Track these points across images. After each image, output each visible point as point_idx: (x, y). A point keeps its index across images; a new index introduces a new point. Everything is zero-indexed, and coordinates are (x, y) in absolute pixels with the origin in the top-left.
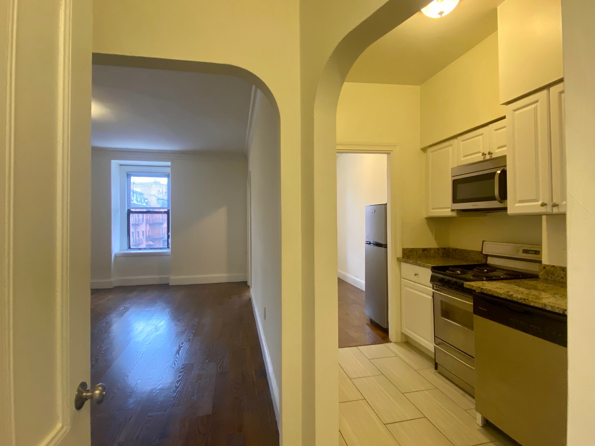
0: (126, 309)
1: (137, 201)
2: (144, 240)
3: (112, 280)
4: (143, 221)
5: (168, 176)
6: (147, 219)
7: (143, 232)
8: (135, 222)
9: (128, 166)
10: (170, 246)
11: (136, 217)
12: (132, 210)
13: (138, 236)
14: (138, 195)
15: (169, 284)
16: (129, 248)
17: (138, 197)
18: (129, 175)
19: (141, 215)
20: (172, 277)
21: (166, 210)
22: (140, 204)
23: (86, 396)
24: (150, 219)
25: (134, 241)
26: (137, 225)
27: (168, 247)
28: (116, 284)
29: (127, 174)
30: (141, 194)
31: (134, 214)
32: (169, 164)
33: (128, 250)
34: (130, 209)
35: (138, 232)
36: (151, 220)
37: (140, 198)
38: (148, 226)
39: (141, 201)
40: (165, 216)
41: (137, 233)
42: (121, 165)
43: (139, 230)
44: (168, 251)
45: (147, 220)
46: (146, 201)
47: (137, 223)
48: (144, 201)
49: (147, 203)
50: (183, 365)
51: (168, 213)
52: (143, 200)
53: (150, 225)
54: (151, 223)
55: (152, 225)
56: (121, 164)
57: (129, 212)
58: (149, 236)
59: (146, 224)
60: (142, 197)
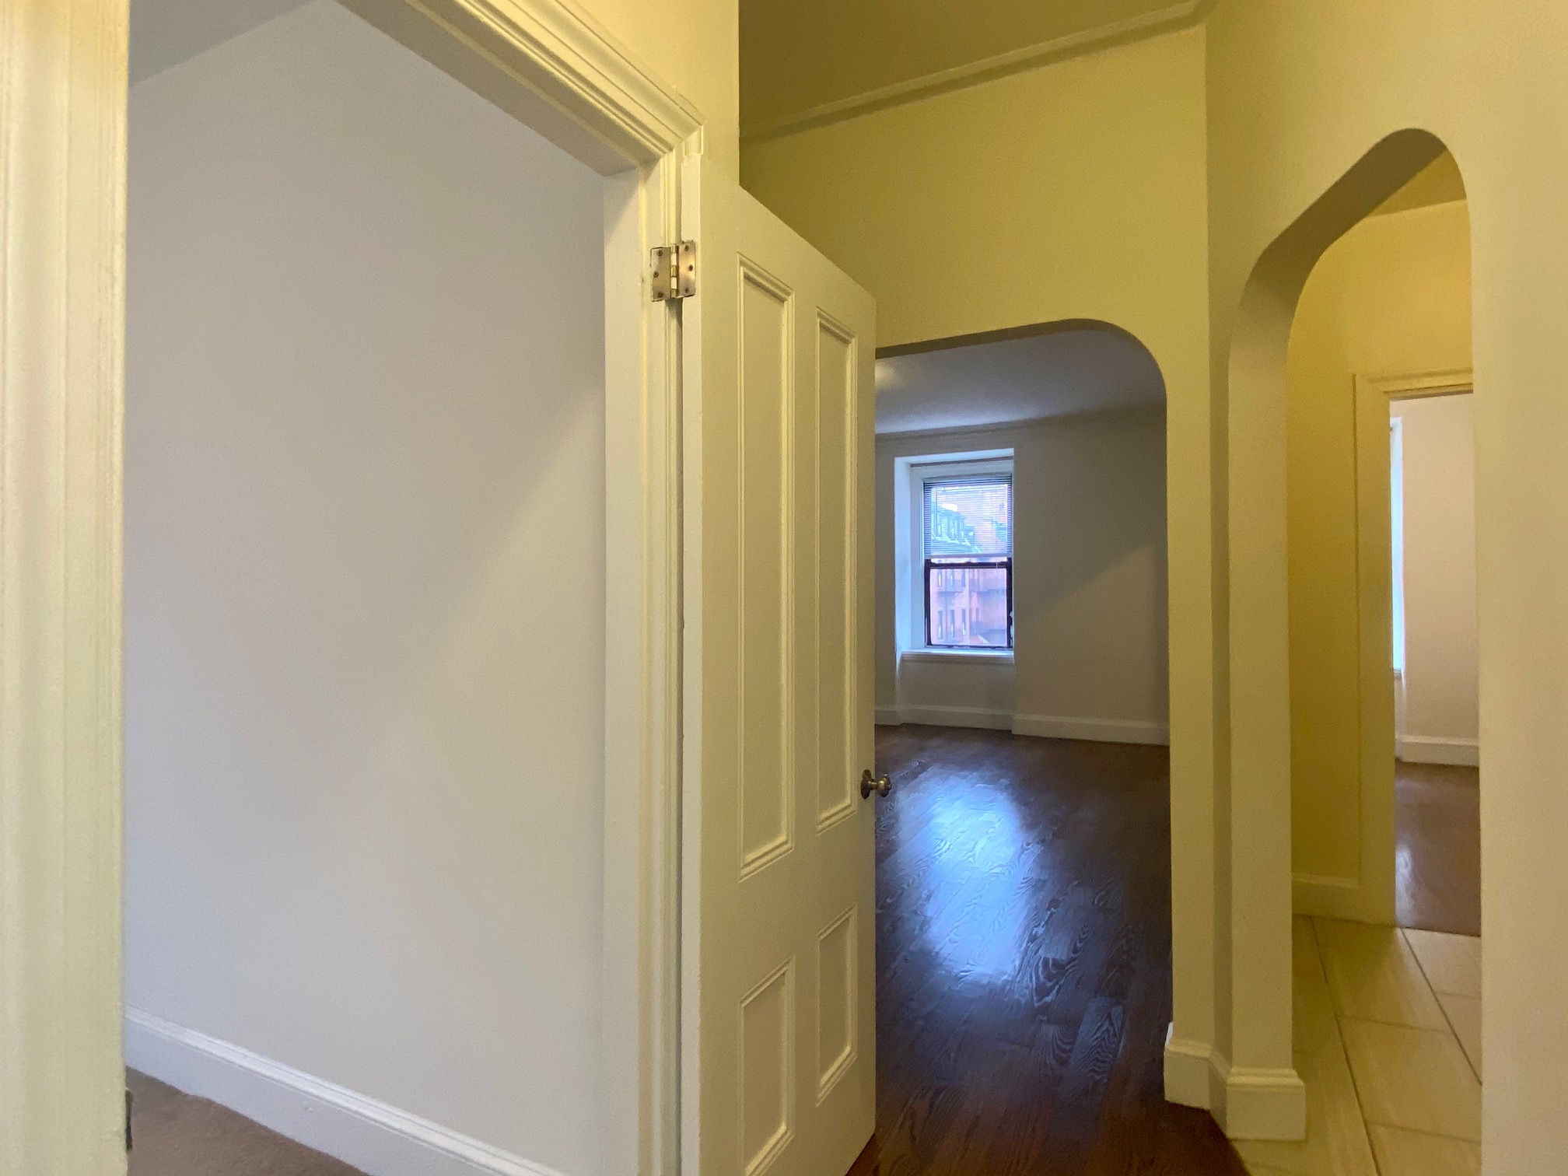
0: (923, 768)
1: (949, 535)
2: (966, 632)
3: (898, 707)
4: (964, 585)
5: (1008, 479)
6: (974, 579)
7: (964, 611)
8: (946, 588)
9: (929, 467)
10: (1013, 644)
11: (948, 574)
12: (933, 561)
13: (953, 622)
14: (951, 522)
15: (1011, 731)
16: (929, 643)
17: (951, 525)
18: (927, 486)
19: (958, 572)
20: (1018, 717)
21: (1005, 559)
22: (957, 542)
23: (871, 785)
24: (978, 580)
25: (944, 633)
26: (947, 595)
27: (1009, 646)
28: (906, 719)
29: (925, 483)
30: (958, 517)
31: (944, 570)
32: (1010, 452)
33: (925, 647)
34: (930, 560)
35: (953, 612)
36: (981, 580)
37: (956, 529)
38: (975, 596)
39: (958, 536)
40: (1004, 571)
41: (949, 613)
42: (913, 465)
43: (952, 608)
44: (1010, 654)
45: (972, 581)
46: (971, 534)
47: (950, 589)
48: (966, 535)
49: (972, 540)
50: (1024, 879)
51: (1008, 566)
52: (962, 533)
53: (980, 594)
54: (982, 589)
55: (985, 595)
56: (914, 463)
57: (929, 566)
58: (977, 621)
59: (970, 593)
60: (961, 523)
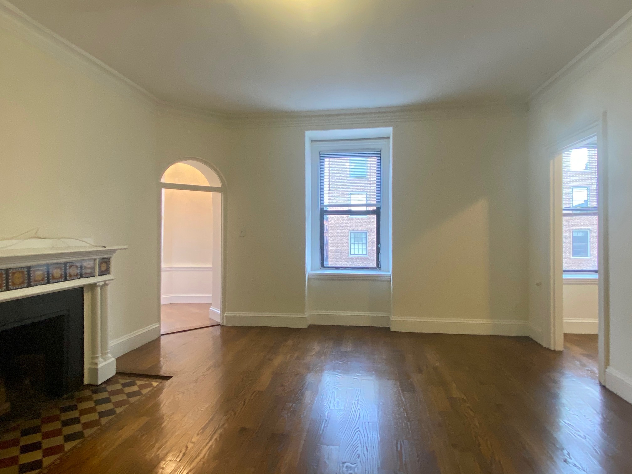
3: (306, 315)
12: (325, 209)
15: (390, 329)
16: (323, 265)
18: (322, 157)
20: (394, 318)
28: (311, 322)
29: (320, 155)
33: (321, 269)
34: (323, 208)
51: (377, 212)
56: (314, 140)
57: (323, 213)
